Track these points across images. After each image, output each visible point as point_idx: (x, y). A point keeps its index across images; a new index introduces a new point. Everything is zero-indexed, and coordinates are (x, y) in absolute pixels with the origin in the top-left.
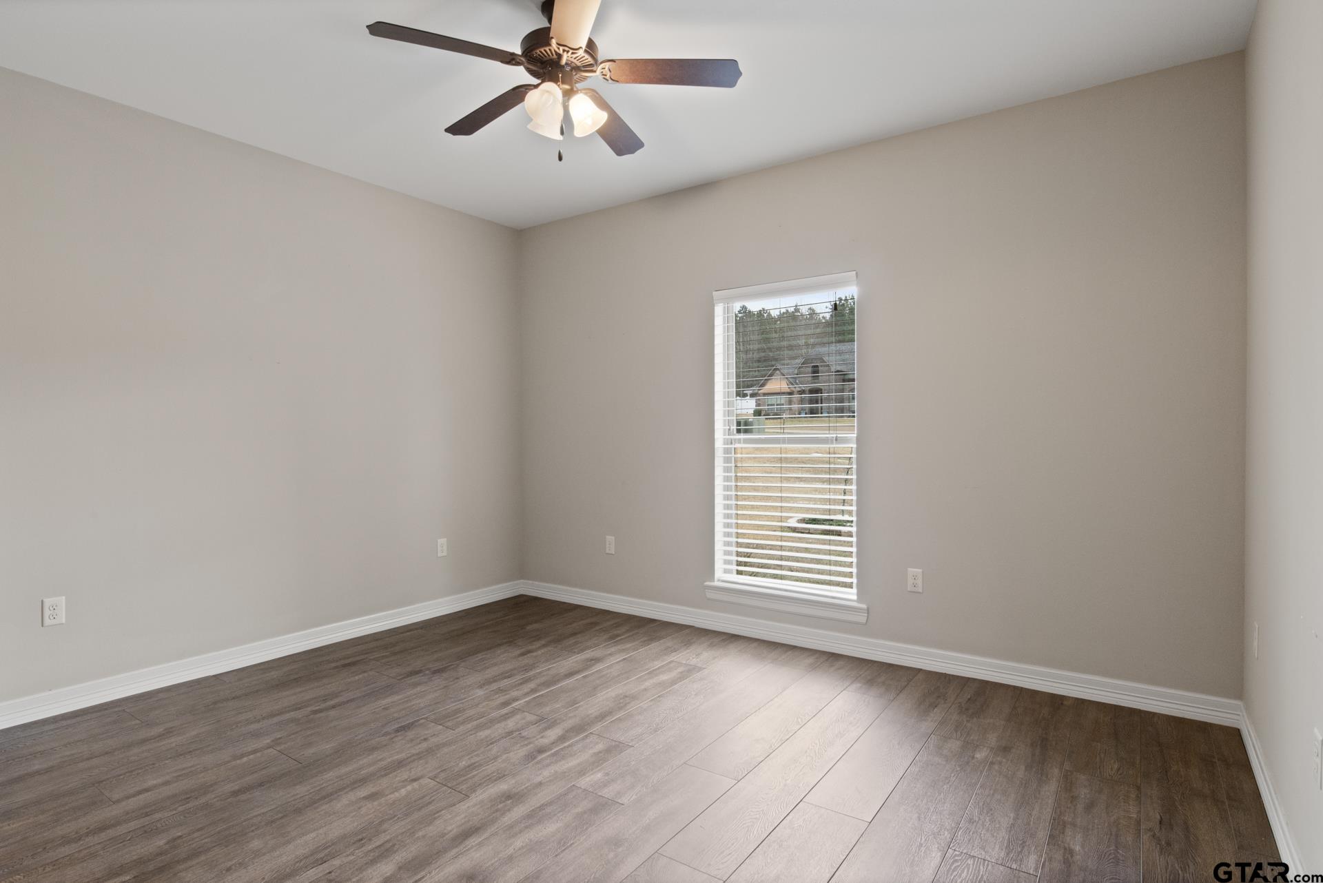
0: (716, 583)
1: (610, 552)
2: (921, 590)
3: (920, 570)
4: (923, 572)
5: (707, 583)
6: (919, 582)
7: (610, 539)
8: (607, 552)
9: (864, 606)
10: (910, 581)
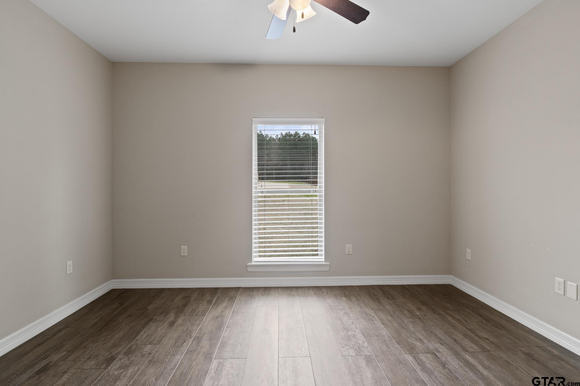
0: (253, 263)
1: (184, 255)
2: (351, 253)
3: (351, 245)
4: (352, 245)
5: (248, 264)
6: (351, 250)
7: (184, 247)
8: (182, 255)
9: (328, 263)
10: (347, 250)
